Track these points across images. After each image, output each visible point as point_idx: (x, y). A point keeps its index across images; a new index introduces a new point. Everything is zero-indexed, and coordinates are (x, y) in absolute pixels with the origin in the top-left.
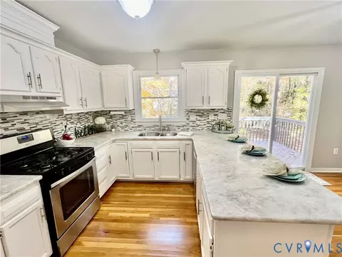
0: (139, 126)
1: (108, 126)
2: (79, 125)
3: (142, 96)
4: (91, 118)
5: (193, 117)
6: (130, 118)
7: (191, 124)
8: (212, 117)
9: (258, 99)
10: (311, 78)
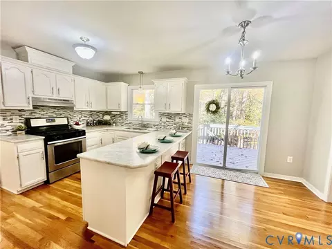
0: (130, 123)
1: (112, 122)
2: (91, 118)
3: (134, 102)
4: (101, 115)
5: (164, 119)
6: (125, 118)
7: (163, 124)
8: (177, 120)
9: (213, 107)
10: (263, 90)
